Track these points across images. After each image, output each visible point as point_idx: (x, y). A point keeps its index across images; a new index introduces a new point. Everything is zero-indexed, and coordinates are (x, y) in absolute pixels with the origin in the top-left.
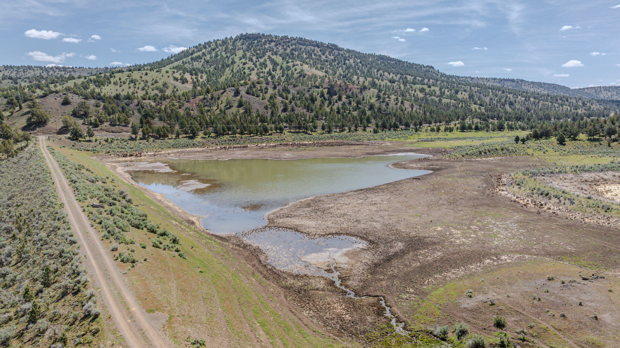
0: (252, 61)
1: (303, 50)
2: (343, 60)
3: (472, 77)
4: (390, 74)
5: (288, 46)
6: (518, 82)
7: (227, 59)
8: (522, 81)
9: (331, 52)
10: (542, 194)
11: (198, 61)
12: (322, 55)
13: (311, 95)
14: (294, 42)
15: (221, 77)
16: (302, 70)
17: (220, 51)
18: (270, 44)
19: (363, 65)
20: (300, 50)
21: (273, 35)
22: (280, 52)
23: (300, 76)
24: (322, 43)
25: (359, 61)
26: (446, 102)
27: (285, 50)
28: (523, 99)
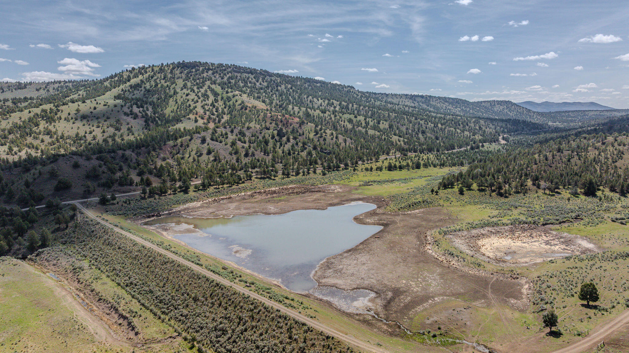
0: (194, 92)
1: (239, 78)
2: (275, 87)
3: (387, 93)
4: (318, 100)
5: (225, 74)
6: (426, 98)
7: (167, 88)
8: (430, 97)
9: (264, 79)
10: (450, 254)
11: (139, 90)
12: (256, 83)
13: (264, 137)
14: (229, 70)
15: (166, 108)
16: (243, 102)
17: (159, 79)
18: (208, 73)
19: (293, 91)
20: (236, 78)
21: (208, 62)
22: (218, 82)
23: (242, 108)
24: (255, 69)
25: (289, 86)
26: (372, 134)
27: (222, 78)
28: (433, 125)
